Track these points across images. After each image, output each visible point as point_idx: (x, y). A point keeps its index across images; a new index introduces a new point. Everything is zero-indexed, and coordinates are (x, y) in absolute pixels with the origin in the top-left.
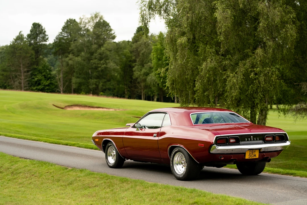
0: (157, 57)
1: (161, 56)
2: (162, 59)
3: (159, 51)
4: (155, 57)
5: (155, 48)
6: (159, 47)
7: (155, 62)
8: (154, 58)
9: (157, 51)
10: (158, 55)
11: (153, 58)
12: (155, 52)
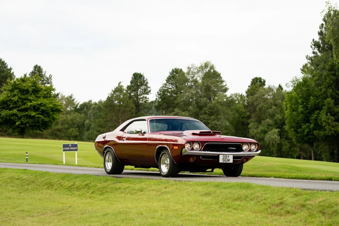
0: (291, 107)
1: (296, 106)
2: (298, 109)
3: (294, 100)
4: (289, 107)
5: (289, 96)
6: (293, 95)
7: (289, 113)
8: (288, 109)
9: (291, 100)
10: (292, 105)
11: (285, 108)
12: (289, 101)
